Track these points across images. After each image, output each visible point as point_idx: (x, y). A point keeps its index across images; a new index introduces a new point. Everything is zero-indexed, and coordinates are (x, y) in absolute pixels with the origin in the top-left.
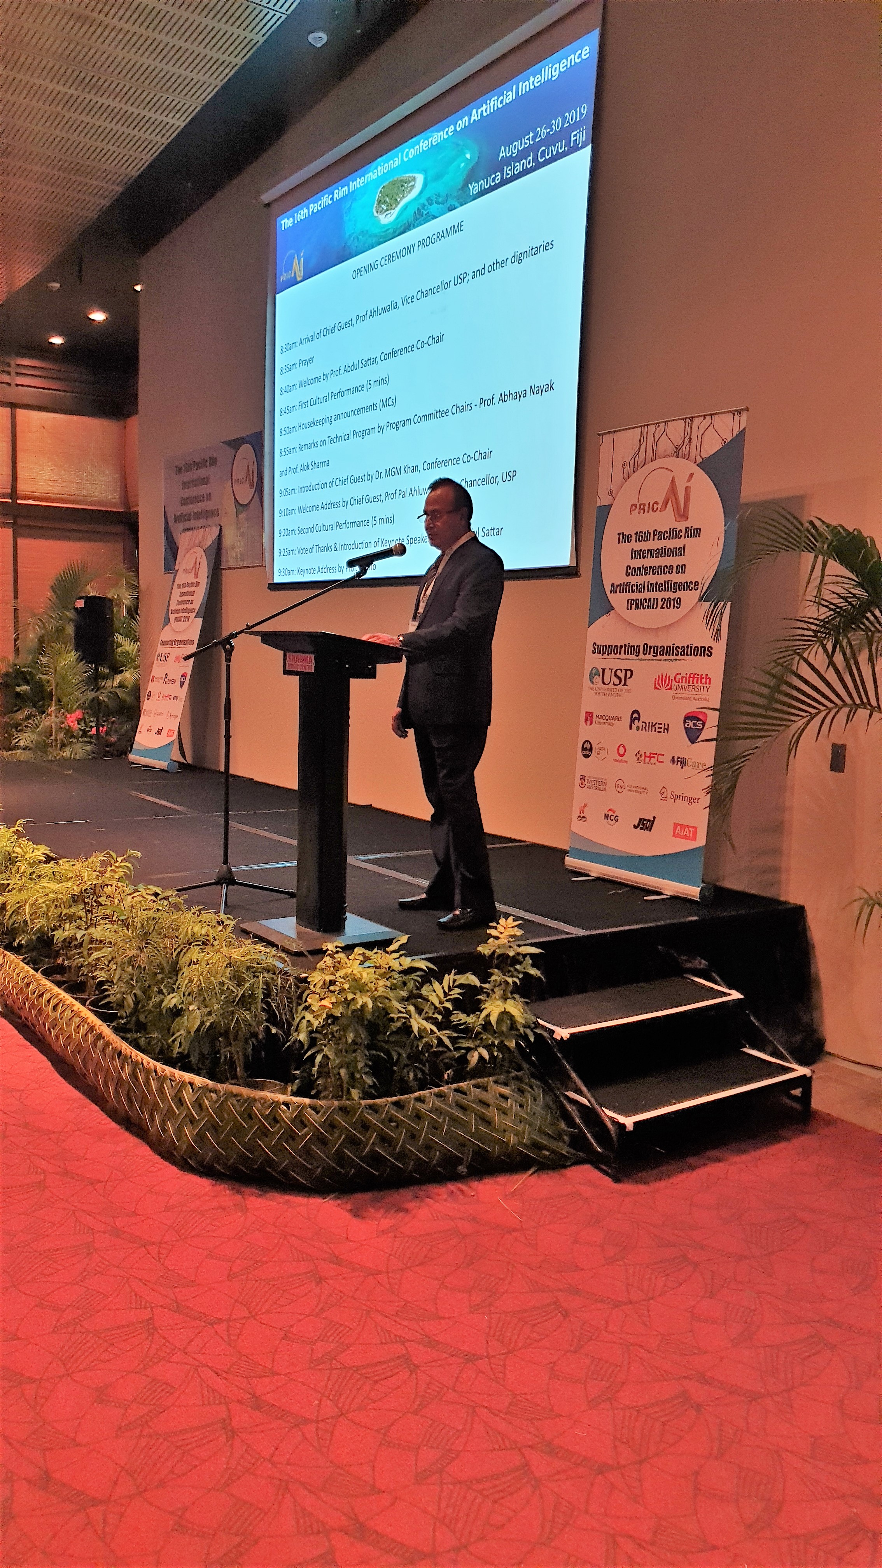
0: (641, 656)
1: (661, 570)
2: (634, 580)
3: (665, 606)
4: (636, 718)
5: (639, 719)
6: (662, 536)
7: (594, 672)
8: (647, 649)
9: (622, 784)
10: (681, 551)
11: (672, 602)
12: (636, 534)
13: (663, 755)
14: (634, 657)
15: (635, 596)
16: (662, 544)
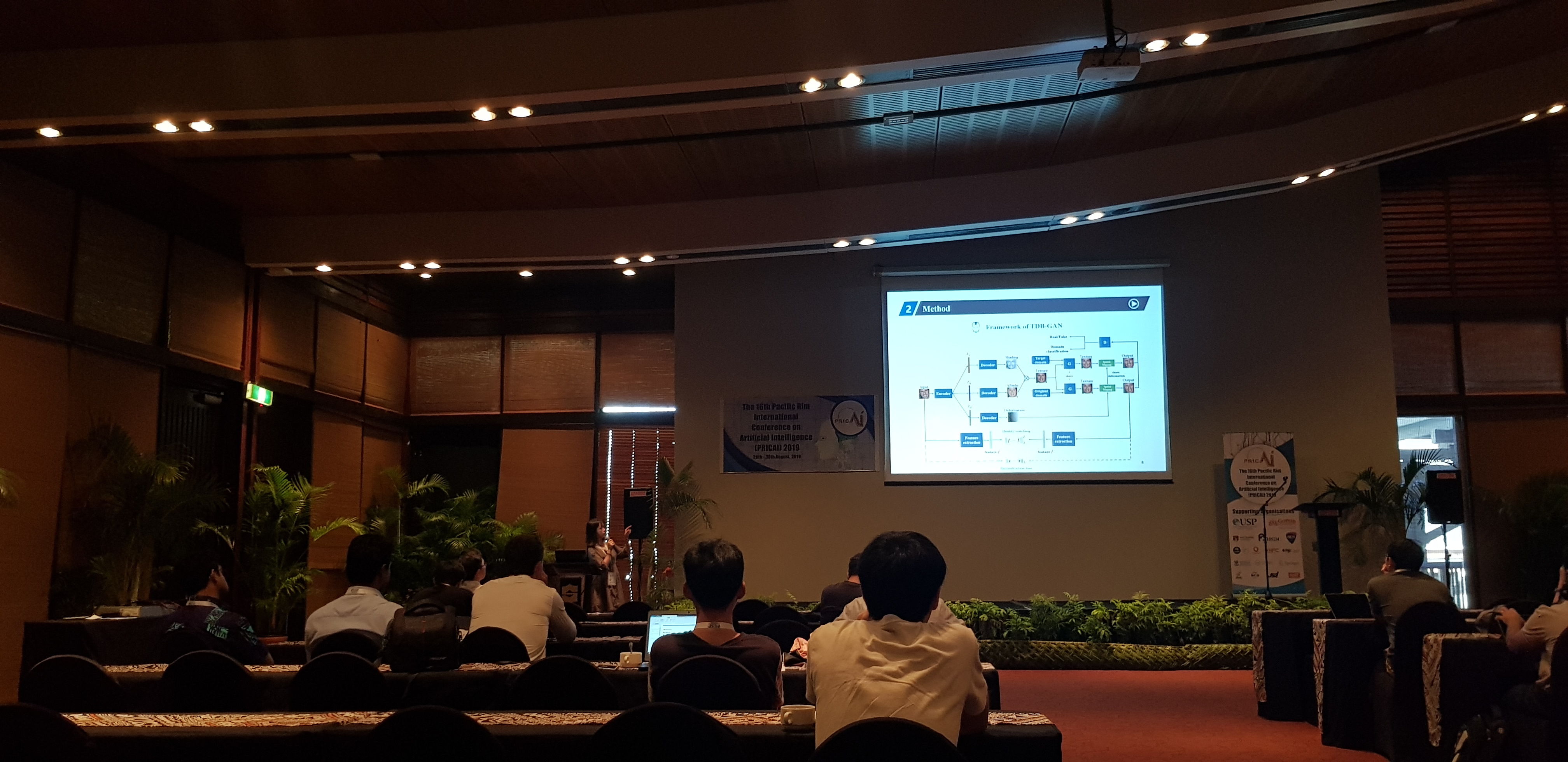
1: (1264, 483)
2: (1249, 486)
4: (1262, 536)
6: (1262, 471)
7: (1235, 520)
10: (1273, 477)
12: (1248, 471)
15: (1253, 492)
16: (1263, 474)
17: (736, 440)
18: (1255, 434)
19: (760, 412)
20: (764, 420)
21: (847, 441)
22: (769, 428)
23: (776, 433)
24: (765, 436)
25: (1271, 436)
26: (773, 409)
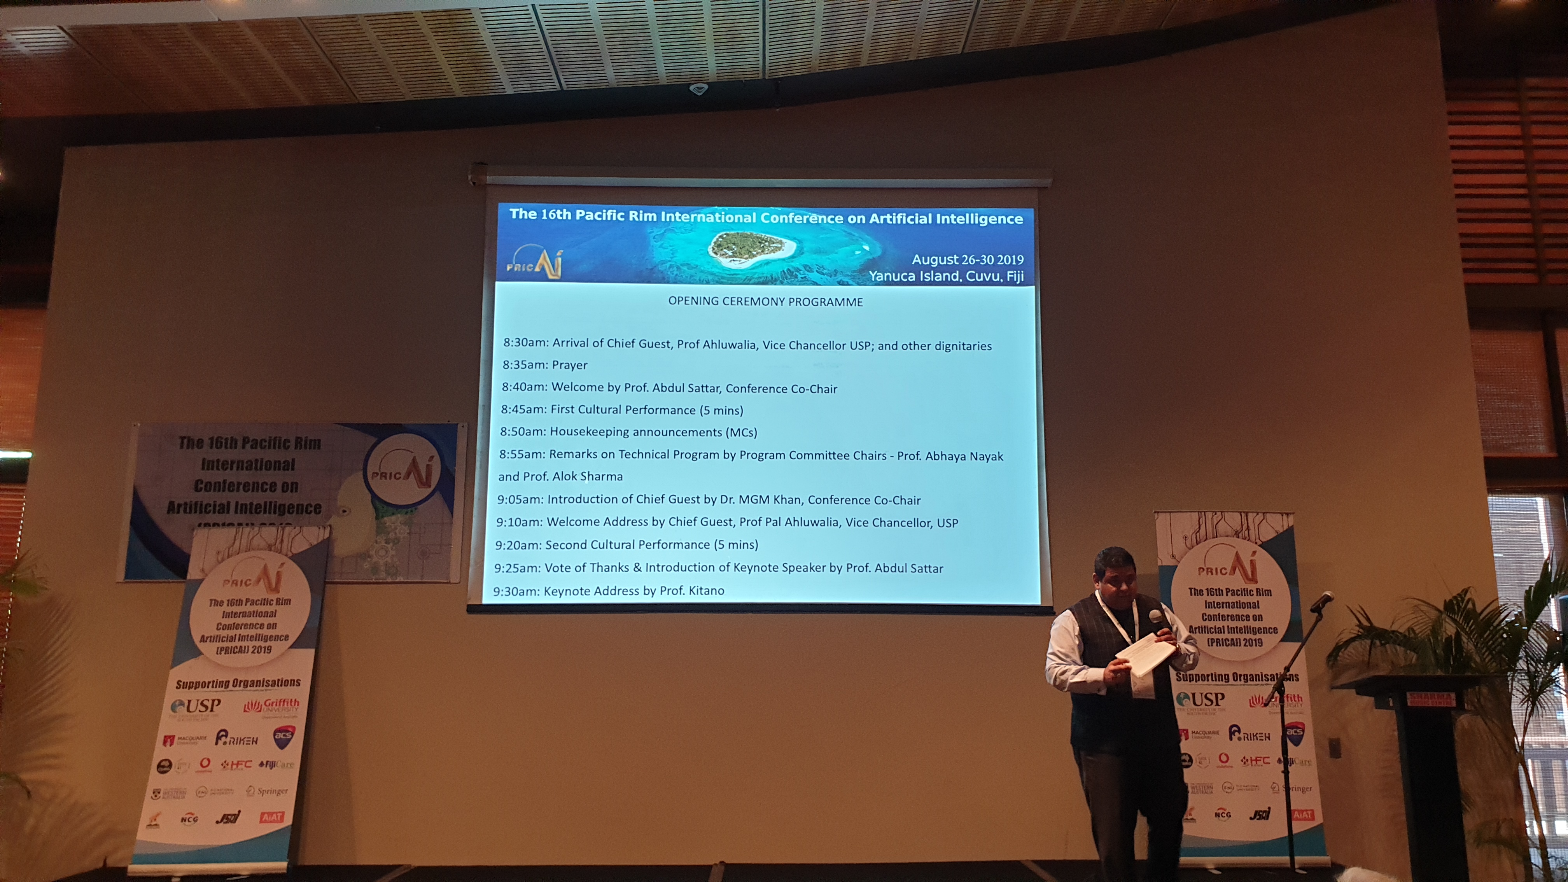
0: (1231, 681)
1: (1238, 618)
2: (1211, 624)
3: (1247, 644)
4: (1235, 731)
5: (1239, 731)
6: (1234, 593)
7: (1182, 696)
8: (1236, 677)
9: (1229, 785)
10: (1256, 605)
11: (1254, 642)
12: (1207, 589)
13: (1268, 758)
14: (1224, 683)
15: (1215, 636)
16: (1235, 599)
17: (157, 513)
18: (1219, 514)
19: (214, 454)
20: (221, 471)
21: (393, 518)
22: (232, 487)
23: (245, 497)
24: (222, 505)
25: (1250, 521)
26: (244, 447)
